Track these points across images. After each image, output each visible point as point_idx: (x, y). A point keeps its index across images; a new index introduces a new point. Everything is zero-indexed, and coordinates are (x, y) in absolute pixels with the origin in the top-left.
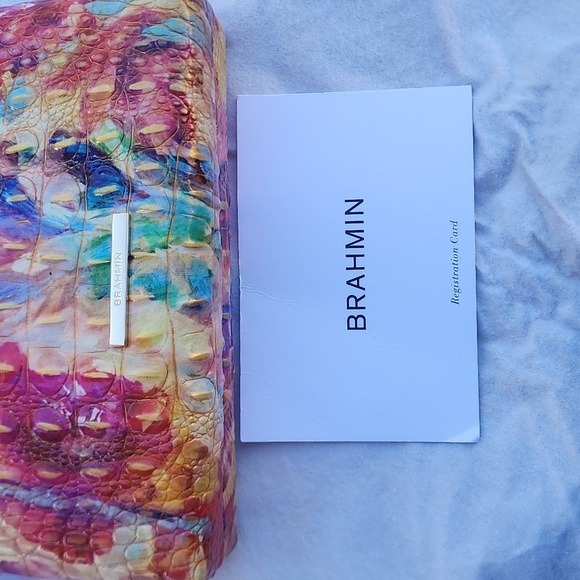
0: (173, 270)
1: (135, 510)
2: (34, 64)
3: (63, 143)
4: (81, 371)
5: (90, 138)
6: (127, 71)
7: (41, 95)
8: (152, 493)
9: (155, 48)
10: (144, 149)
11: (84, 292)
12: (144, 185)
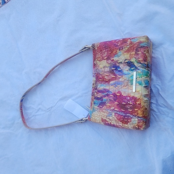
0: (142, 80)
1: (135, 116)
2: (122, 49)
3: (127, 61)
4: (129, 95)
5: (131, 60)
6: (137, 50)
7: (123, 53)
8: (138, 114)
9: (142, 47)
10: (139, 62)
11: (129, 84)
12: (139, 68)
